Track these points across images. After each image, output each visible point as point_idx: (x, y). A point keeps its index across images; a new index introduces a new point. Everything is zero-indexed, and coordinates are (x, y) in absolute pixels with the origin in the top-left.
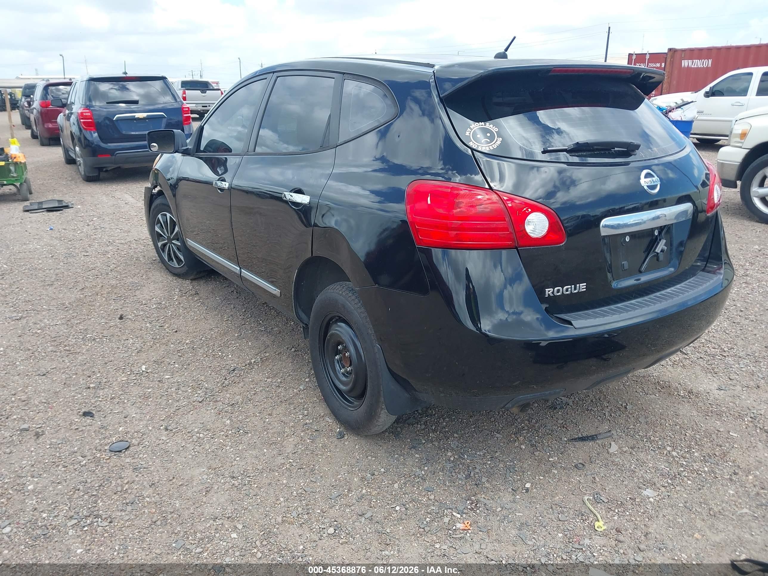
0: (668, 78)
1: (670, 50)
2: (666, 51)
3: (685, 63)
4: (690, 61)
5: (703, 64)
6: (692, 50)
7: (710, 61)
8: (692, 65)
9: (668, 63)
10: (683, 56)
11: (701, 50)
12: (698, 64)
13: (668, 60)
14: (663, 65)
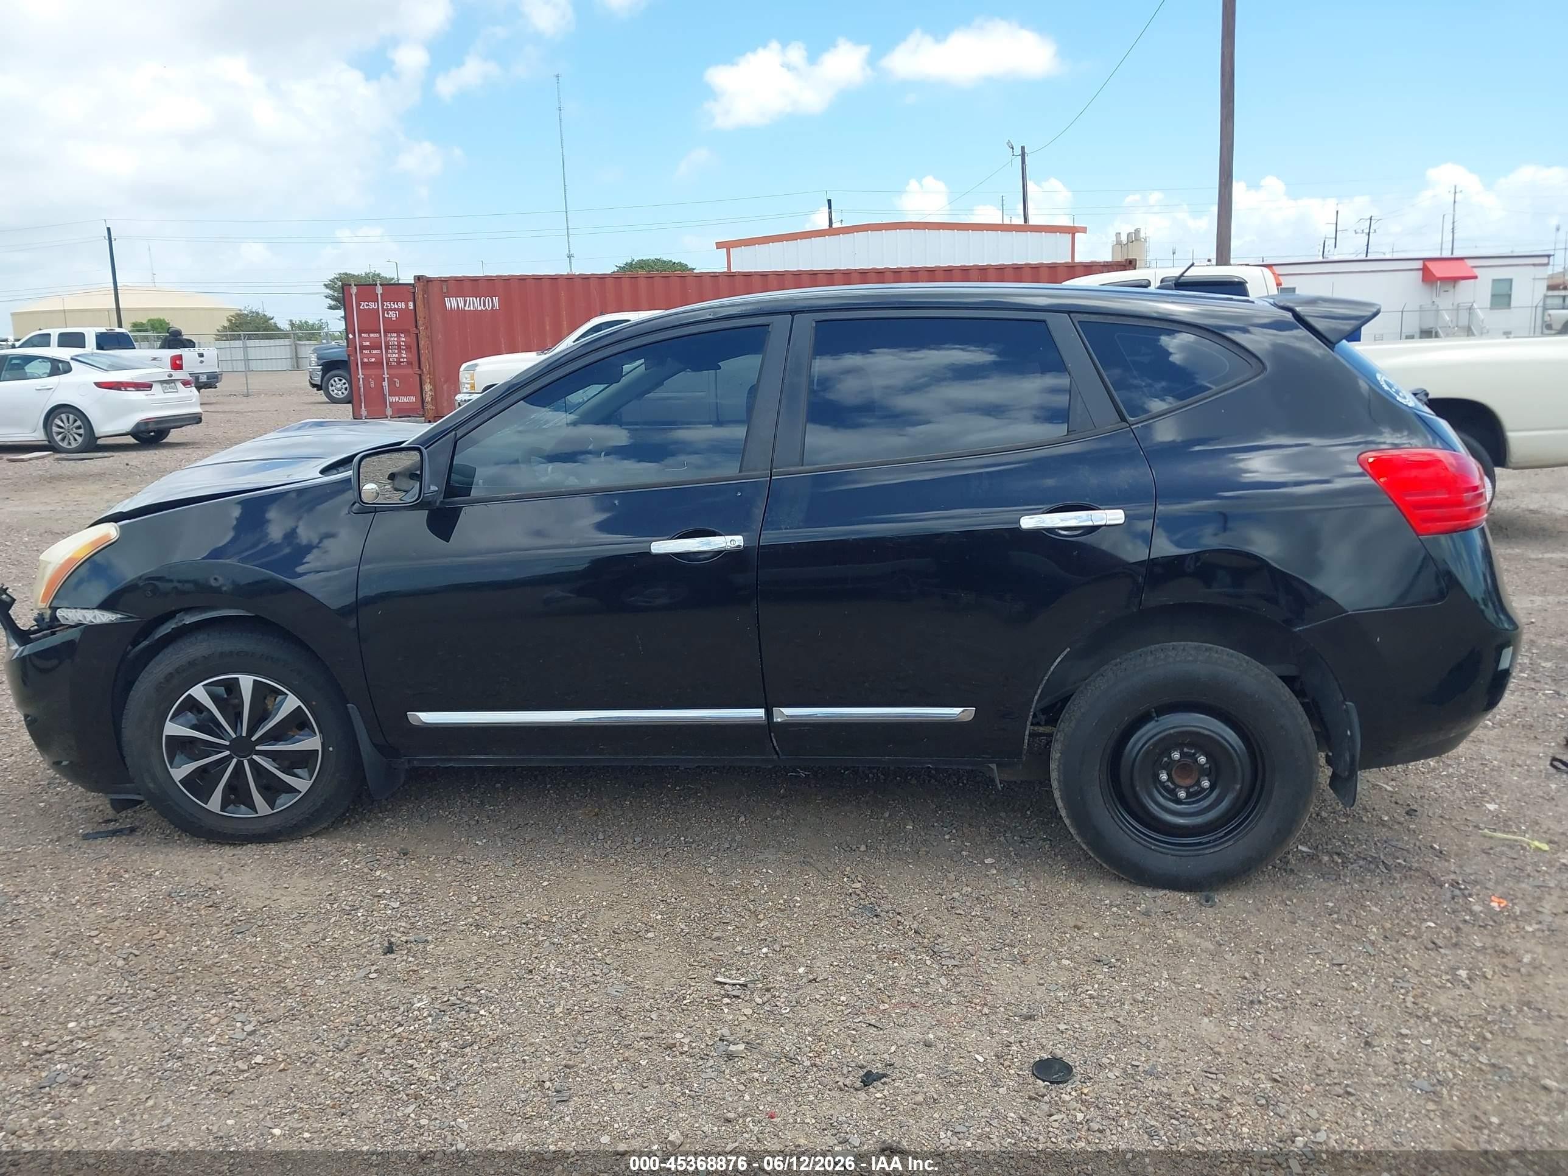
0: (426, 328)
1: (418, 278)
2: (412, 282)
3: (452, 303)
4: (460, 300)
5: (484, 306)
6: (459, 281)
7: (496, 300)
8: (465, 305)
9: (418, 303)
10: (445, 290)
11: (475, 280)
12: (474, 304)
13: (419, 297)
14: (411, 305)
